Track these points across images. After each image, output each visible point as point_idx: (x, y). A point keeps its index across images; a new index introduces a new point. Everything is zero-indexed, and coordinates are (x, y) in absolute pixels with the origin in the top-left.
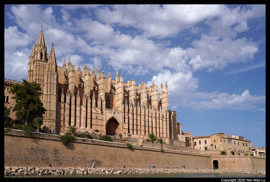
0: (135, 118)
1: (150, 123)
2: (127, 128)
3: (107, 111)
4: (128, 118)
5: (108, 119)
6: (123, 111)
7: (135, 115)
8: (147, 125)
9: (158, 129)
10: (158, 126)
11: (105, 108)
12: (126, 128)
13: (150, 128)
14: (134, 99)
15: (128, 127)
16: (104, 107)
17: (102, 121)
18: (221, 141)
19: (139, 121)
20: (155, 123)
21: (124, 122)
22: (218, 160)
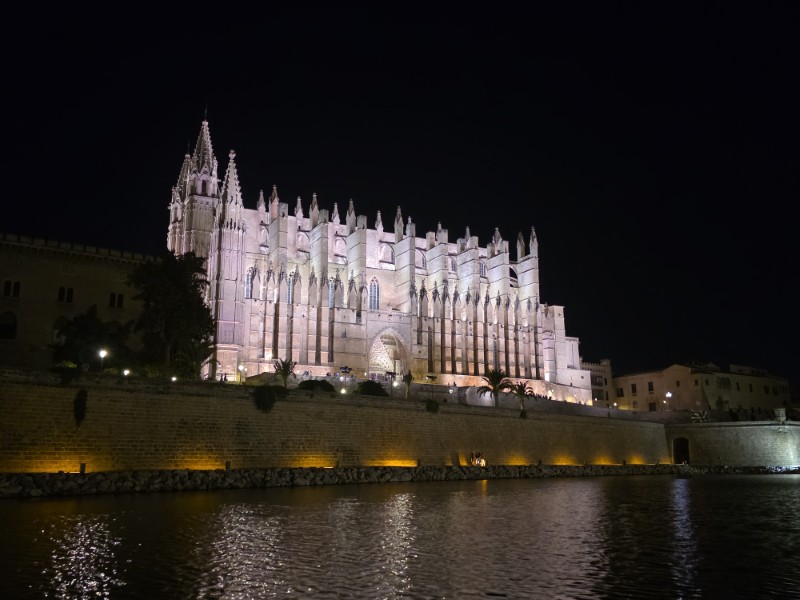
1: (491, 342)
2: (427, 357)
3: (372, 317)
4: (427, 330)
6: (415, 313)
8: (481, 346)
9: (512, 356)
10: (512, 349)
11: (367, 309)
12: (421, 357)
13: (491, 355)
15: (428, 353)
16: (364, 306)
18: (696, 383)
19: (457, 336)
20: (502, 341)
21: (415, 341)
22: (687, 437)
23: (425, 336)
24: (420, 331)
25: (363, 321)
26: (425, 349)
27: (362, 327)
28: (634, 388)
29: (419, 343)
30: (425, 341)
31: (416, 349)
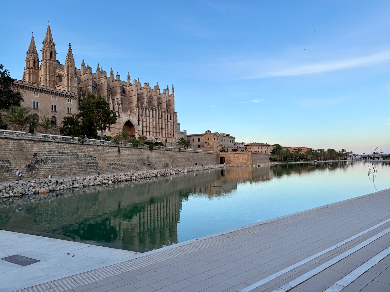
0: (148, 121)
1: (160, 125)
2: (141, 130)
3: (123, 114)
4: (141, 120)
5: (124, 122)
6: (137, 114)
7: (148, 118)
8: (158, 127)
9: (167, 130)
11: (121, 112)
12: (139, 130)
13: (160, 130)
14: (146, 102)
16: (120, 110)
17: (119, 124)
18: (214, 139)
19: (150, 123)
20: (164, 125)
21: (138, 124)
22: (224, 156)
23: (141, 122)
24: (139, 121)
25: (120, 116)
26: (141, 127)
27: (120, 118)
28: (193, 140)
29: (139, 125)
30: (141, 125)
31: (138, 127)
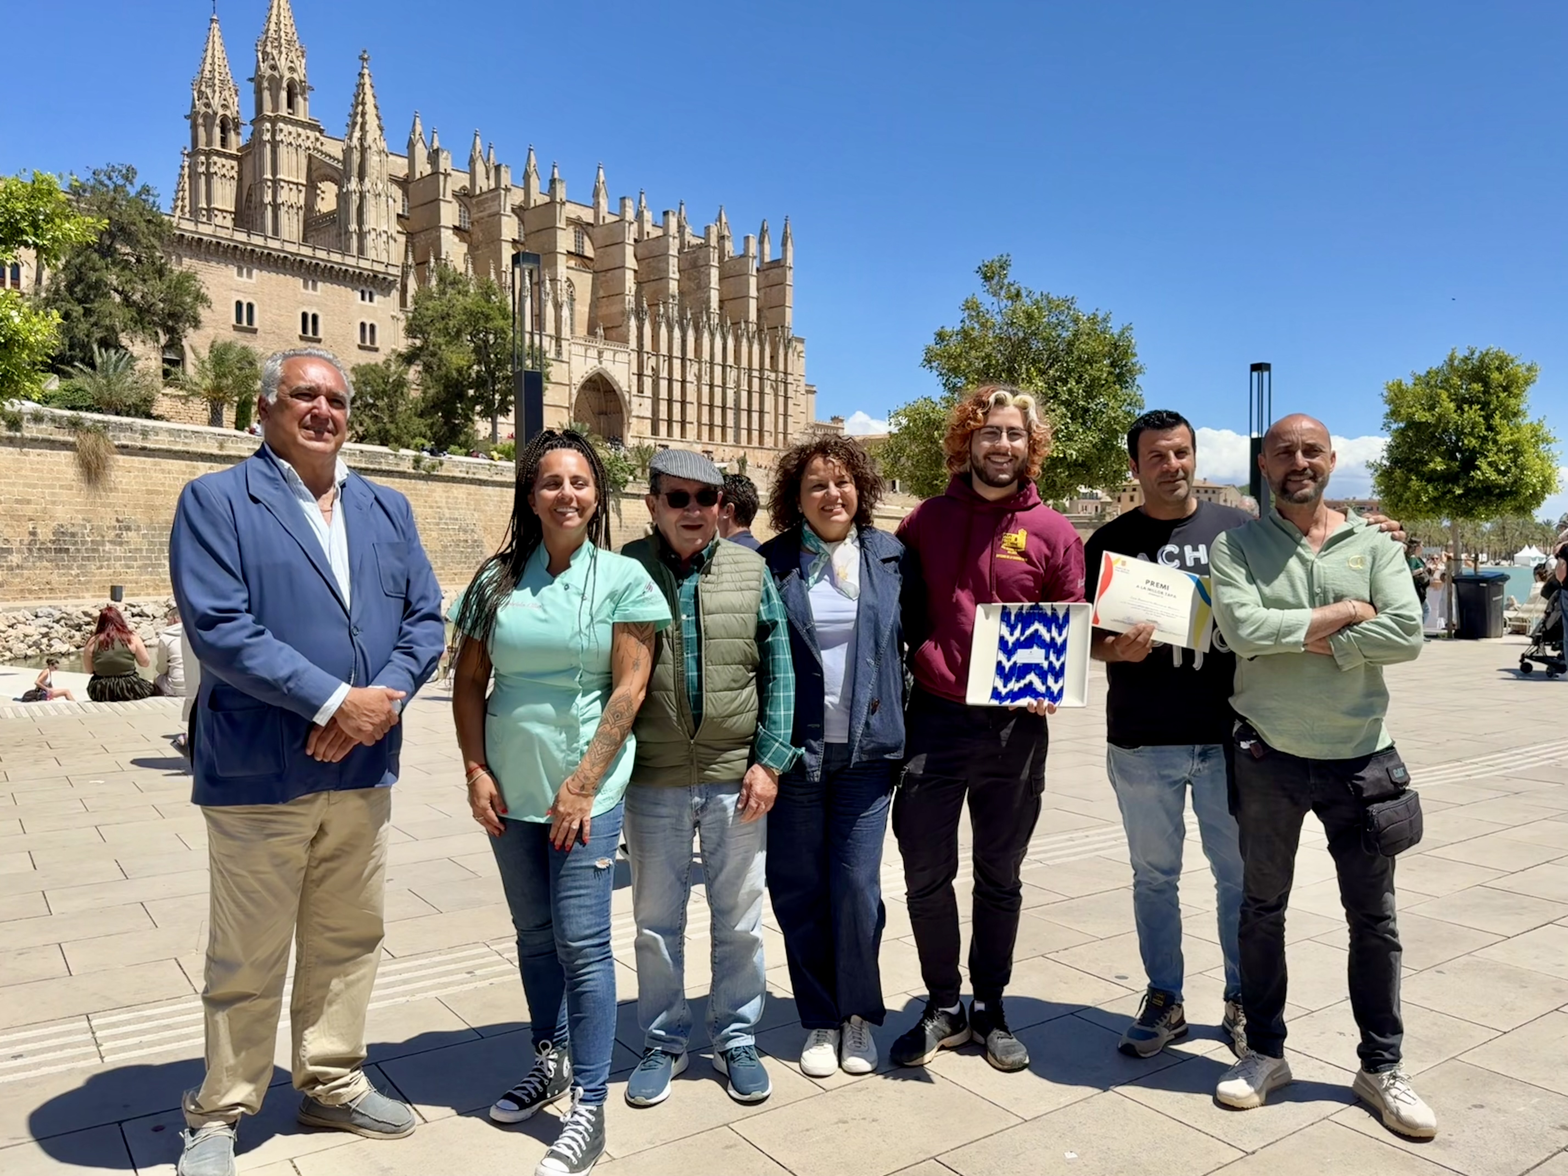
2: (649, 414)
3: (577, 348)
4: (651, 373)
5: (578, 379)
6: (635, 346)
7: (677, 362)
8: (718, 401)
9: (755, 416)
10: (756, 406)
11: (569, 337)
12: (641, 415)
13: (730, 414)
14: (672, 296)
15: (650, 409)
16: (565, 331)
17: (559, 388)
19: (688, 386)
20: (744, 394)
21: (636, 389)
23: (648, 382)
24: (640, 375)
26: (648, 403)
27: (563, 365)
30: (648, 392)
31: (636, 400)
